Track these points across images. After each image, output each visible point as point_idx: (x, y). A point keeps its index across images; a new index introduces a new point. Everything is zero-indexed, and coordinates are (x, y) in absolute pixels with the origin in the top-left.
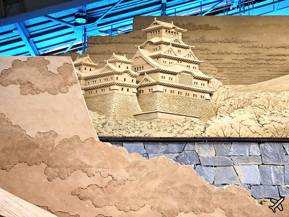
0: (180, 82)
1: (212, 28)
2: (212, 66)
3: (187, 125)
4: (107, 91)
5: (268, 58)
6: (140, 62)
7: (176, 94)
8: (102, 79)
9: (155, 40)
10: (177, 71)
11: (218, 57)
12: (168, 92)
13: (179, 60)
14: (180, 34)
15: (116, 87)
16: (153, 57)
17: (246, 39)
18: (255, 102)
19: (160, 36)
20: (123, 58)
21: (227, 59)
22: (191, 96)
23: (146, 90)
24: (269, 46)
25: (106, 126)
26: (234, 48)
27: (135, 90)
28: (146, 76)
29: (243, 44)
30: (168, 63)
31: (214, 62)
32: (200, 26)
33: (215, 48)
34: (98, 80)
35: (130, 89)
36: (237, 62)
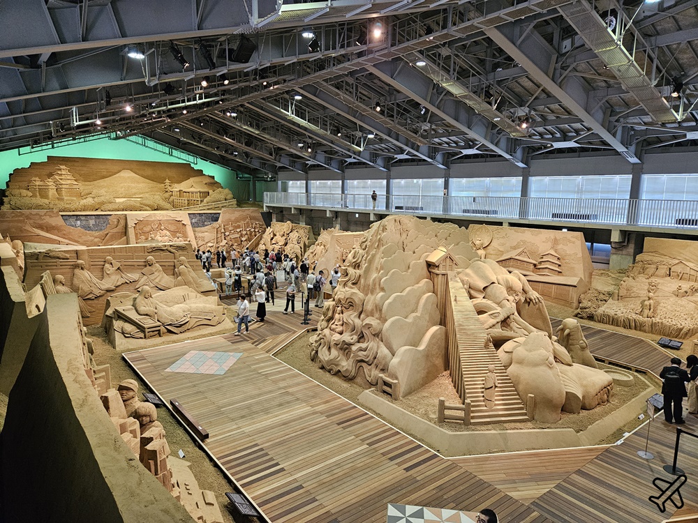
0: (69, 187)
2: (79, 175)
4: (47, 190)
5: (96, 172)
6: (56, 180)
7: (69, 190)
9: (59, 172)
10: (67, 183)
11: (79, 171)
12: (66, 190)
13: (68, 179)
14: (67, 170)
16: (60, 179)
21: (82, 172)
22: (73, 190)
23: (59, 189)
24: (96, 168)
26: (85, 169)
27: (56, 190)
28: (58, 185)
29: (87, 167)
30: (64, 181)
31: (78, 173)
33: (78, 168)
35: (54, 190)
36: (85, 174)
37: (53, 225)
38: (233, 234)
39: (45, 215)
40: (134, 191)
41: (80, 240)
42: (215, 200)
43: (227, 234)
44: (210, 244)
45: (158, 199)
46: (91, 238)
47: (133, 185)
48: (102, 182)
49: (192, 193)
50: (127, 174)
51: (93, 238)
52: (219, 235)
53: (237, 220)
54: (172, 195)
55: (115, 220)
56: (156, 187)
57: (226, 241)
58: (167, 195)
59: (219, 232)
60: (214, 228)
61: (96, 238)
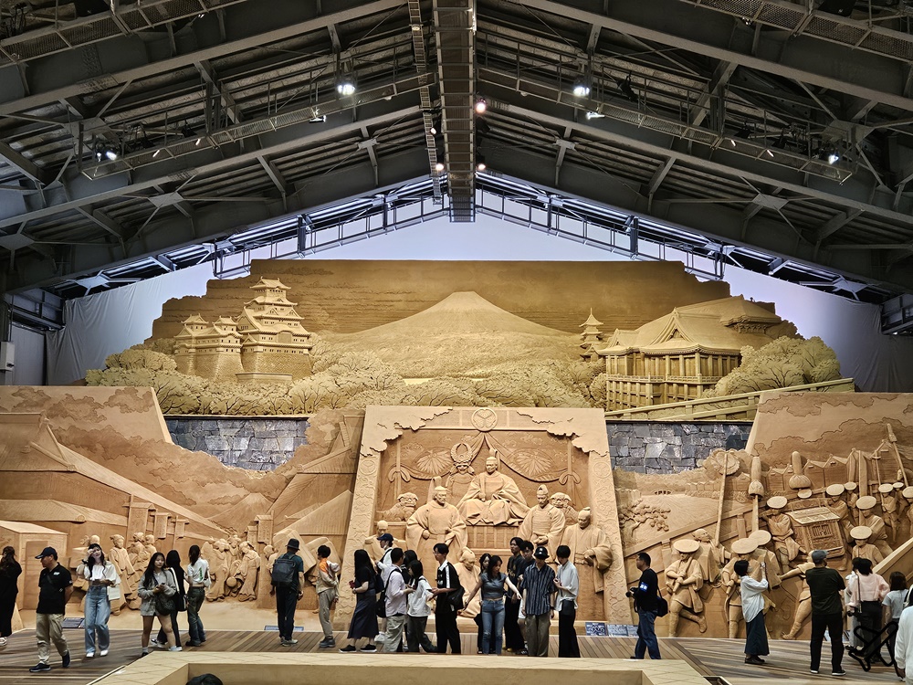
0: (279, 341)
1: (326, 273)
2: (324, 311)
3: (272, 389)
4: (214, 351)
5: (377, 303)
6: (244, 322)
7: (275, 352)
8: (210, 340)
9: (259, 300)
10: (276, 332)
11: (330, 302)
12: (268, 351)
13: (280, 319)
14: (284, 292)
15: (221, 349)
16: (257, 318)
17: (357, 284)
18: (341, 360)
19: (265, 296)
20: (229, 321)
21: (339, 304)
22: (290, 352)
23: (249, 349)
24: (378, 291)
25: (207, 389)
26: (346, 293)
27: (239, 350)
28: (250, 336)
29: (354, 290)
30: (269, 324)
31: (326, 307)
32: (314, 271)
33: (327, 294)
34: (206, 340)
35: (234, 350)
36: (347, 307)
37: (127, 437)
38: (807, 504)
39: (110, 403)
40: (477, 354)
41: (198, 497)
42: (758, 379)
43: (776, 502)
44: (687, 545)
45: (543, 375)
46: (234, 492)
47: (476, 337)
48: (386, 332)
49: (674, 356)
50: (466, 304)
51: (242, 492)
52: (737, 507)
53: (831, 444)
54: (604, 371)
55: (329, 428)
56: (550, 343)
57: (765, 537)
58: (582, 368)
59: (738, 493)
60: (717, 474)
61: (253, 491)
